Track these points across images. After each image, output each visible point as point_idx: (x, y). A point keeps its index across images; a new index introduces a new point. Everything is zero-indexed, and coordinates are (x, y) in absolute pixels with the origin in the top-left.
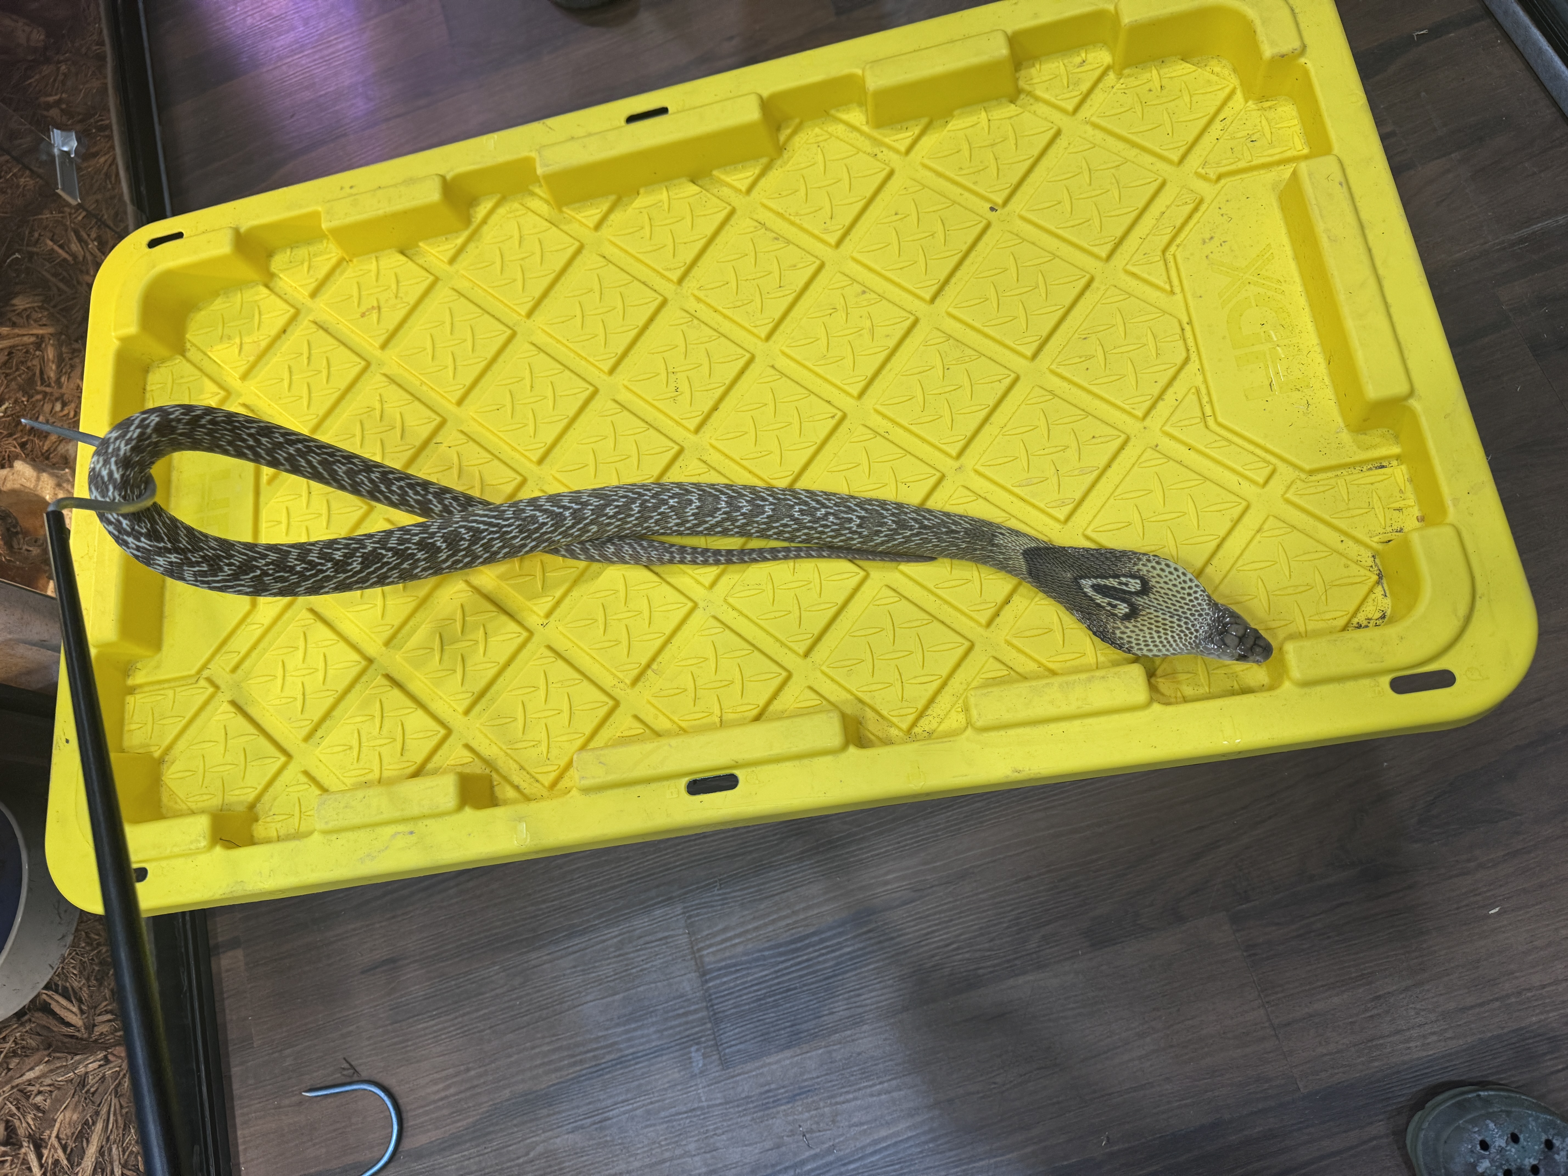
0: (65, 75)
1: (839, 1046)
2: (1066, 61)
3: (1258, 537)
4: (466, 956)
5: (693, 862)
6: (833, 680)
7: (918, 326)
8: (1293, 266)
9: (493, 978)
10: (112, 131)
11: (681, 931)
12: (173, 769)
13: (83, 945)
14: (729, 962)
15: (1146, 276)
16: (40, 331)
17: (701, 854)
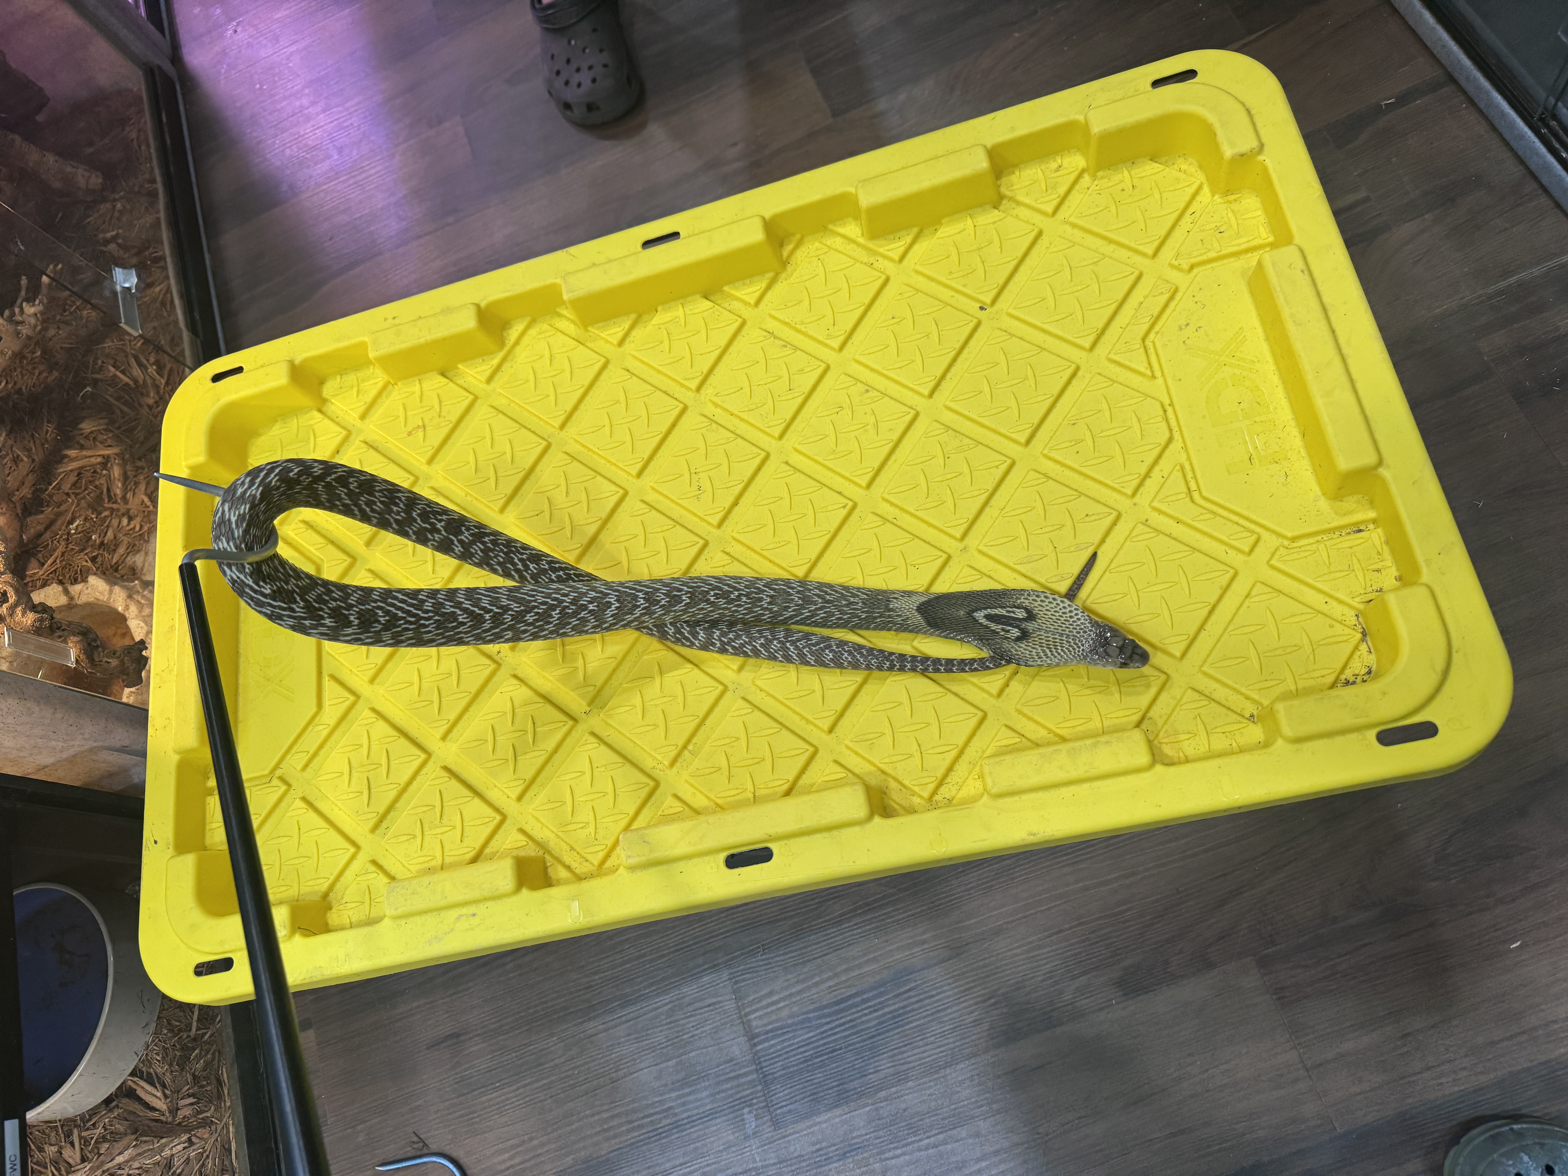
0: (120, 211)
1: (885, 1103)
2: (1043, 167)
3: (1247, 603)
4: (524, 1029)
5: (736, 928)
6: (856, 753)
7: (919, 419)
8: (1265, 347)
9: (552, 1049)
10: (166, 262)
11: (727, 997)
13: (165, 1032)
14: (775, 1025)
15: (1127, 363)
16: (106, 452)
17: (743, 921)
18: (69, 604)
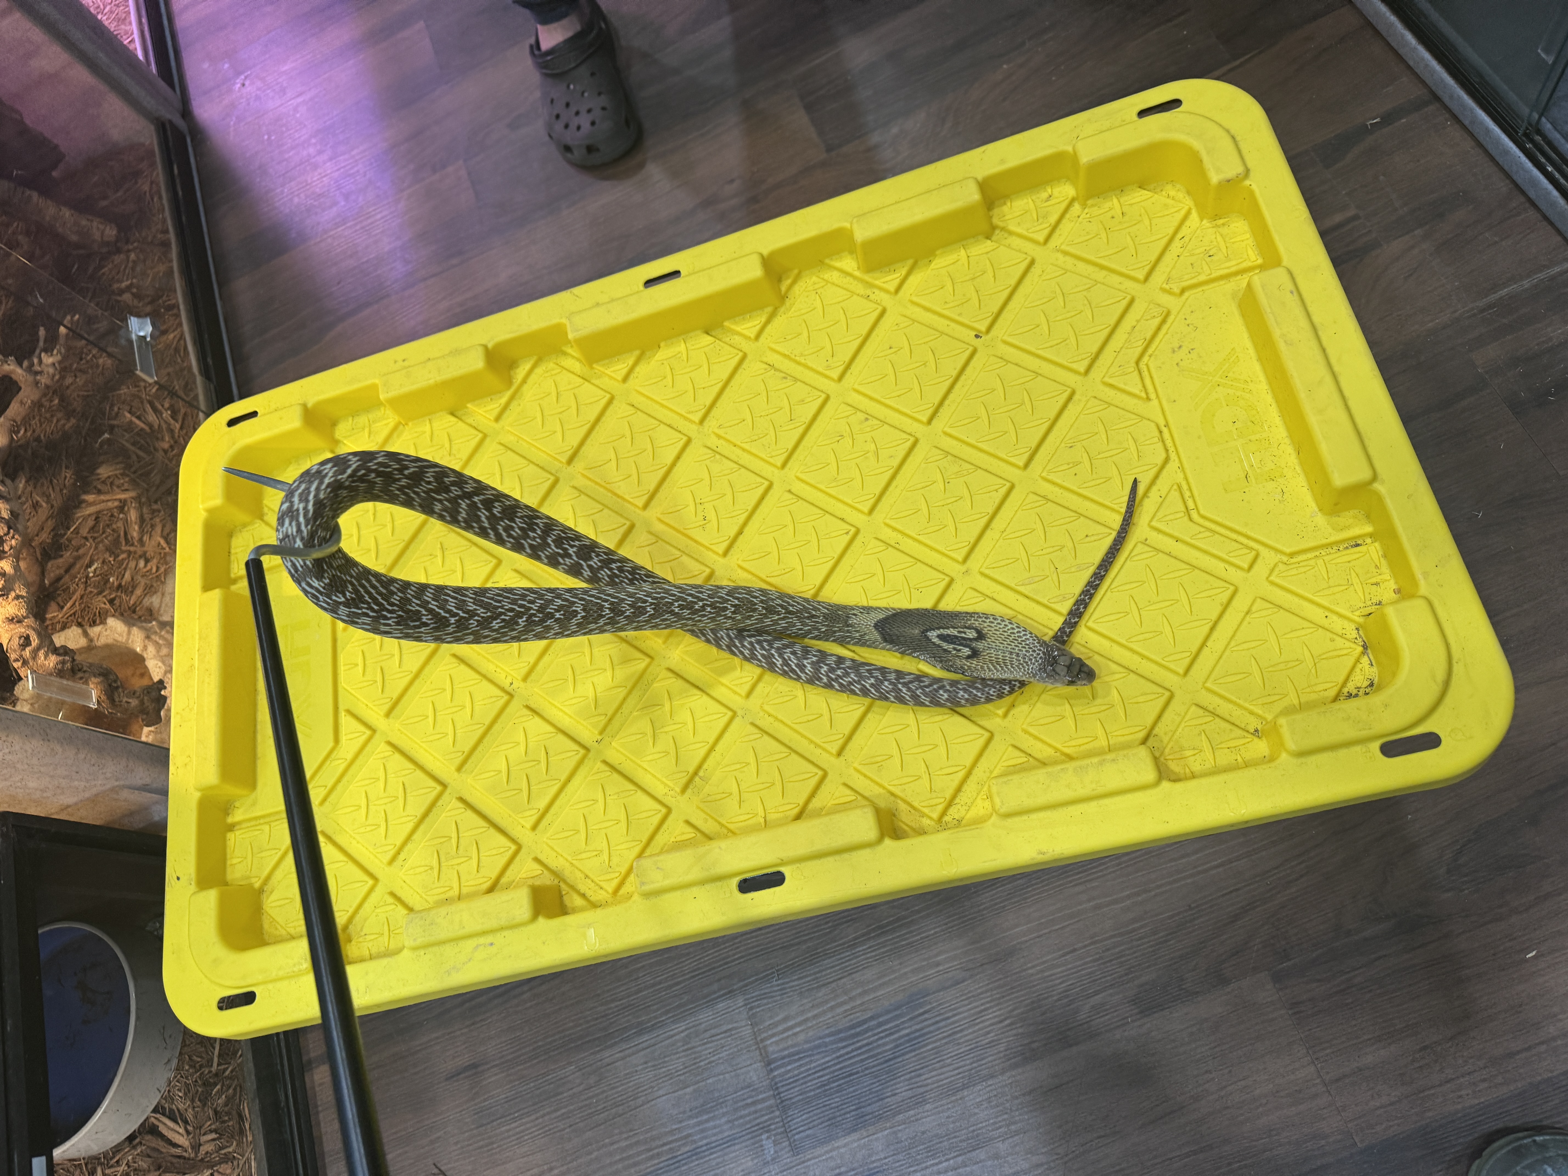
0: (134, 262)
1: (903, 1126)
2: (1034, 197)
3: (1248, 619)
4: (542, 1058)
5: (750, 954)
6: (865, 776)
7: (918, 446)
8: (1257, 367)
9: (570, 1078)
10: (179, 309)
11: (743, 1023)
12: (273, 897)
13: (187, 1067)
14: (792, 1050)
15: (1122, 386)
16: (122, 496)
17: (757, 946)
18: (89, 646)
